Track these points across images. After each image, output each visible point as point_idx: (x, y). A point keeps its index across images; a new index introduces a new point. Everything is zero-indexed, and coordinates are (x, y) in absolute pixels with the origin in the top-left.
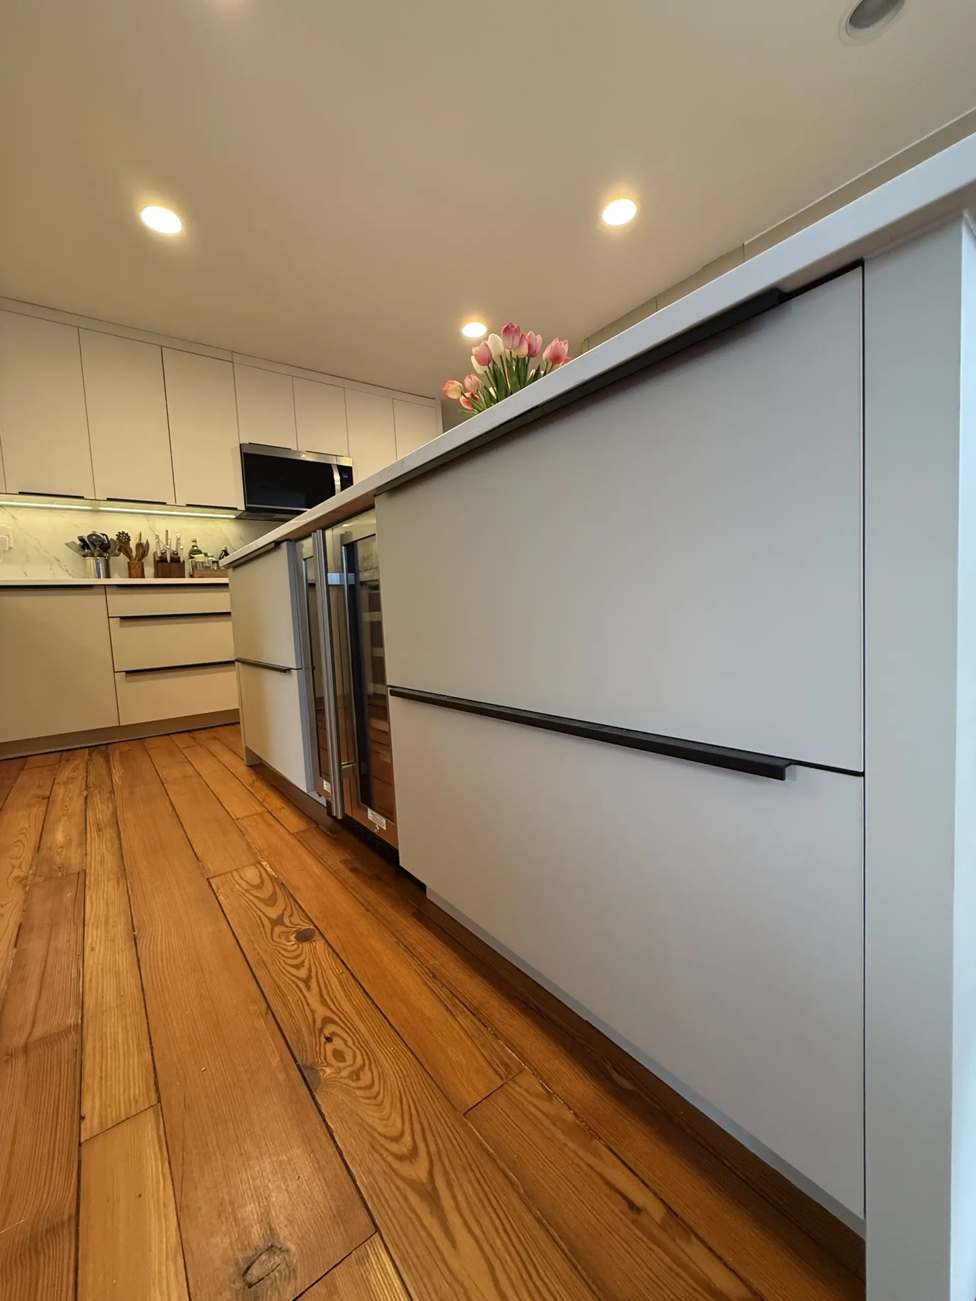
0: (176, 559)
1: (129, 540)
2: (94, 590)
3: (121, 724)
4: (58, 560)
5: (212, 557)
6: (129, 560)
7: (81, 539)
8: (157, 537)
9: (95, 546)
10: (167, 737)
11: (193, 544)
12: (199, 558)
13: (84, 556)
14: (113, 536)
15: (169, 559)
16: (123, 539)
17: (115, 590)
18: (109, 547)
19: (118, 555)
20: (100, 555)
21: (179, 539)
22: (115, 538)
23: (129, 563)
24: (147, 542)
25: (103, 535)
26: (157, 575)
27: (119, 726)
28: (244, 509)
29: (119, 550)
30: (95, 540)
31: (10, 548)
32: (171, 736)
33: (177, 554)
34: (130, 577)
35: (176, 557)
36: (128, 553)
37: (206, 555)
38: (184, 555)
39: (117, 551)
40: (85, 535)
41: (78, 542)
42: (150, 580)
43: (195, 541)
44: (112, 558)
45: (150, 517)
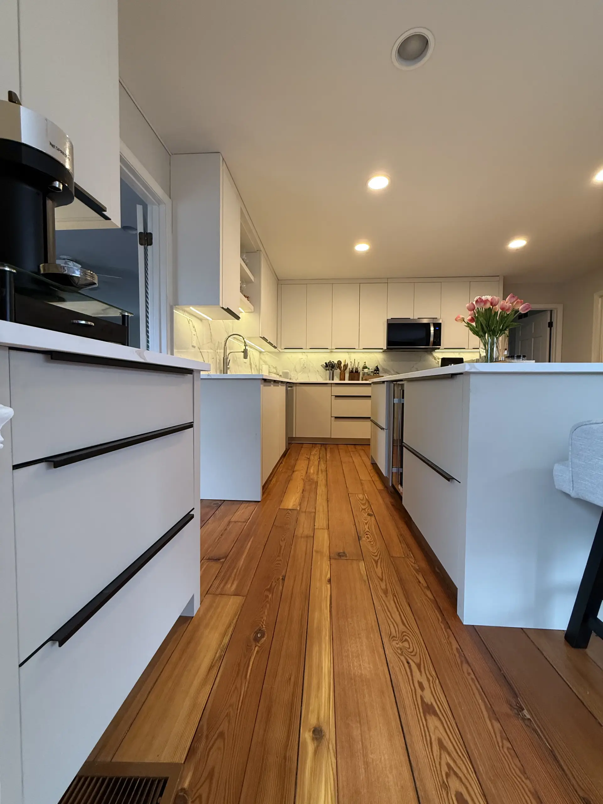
0: (357, 372)
1: (341, 363)
2: (328, 385)
3: (332, 437)
4: (318, 371)
5: (371, 369)
6: (340, 371)
7: (326, 363)
8: (351, 362)
9: (330, 366)
10: (346, 445)
11: (364, 364)
12: (366, 370)
13: (326, 370)
14: (336, 362)
15: (354, 371)
16: (339, 363)
17: (334, 385)
18: (334, 367)
19: (337, 369)
20: (331, 370)
21: (359, 363)
22: (337, 363)
23: (340, 373)
24: (347, 364)
25: (333, 362)
26: (349, 380)
27: (331, 438)
28: (386, 348)
29: (338, 367)
30: (330, 364)
31: (305, 367)
32: (348, 445)
33: (357, 369)
34: (340, 380)
35: (357, 370)
36: (340, 369)
37: (369, 369)
38: (360, 369)
39: (337, 368)
40: (327, 362)
41: (325, 364)
42: (347, 381)
43: (365, 363)
44: (335, 371)
45: (350, 353)
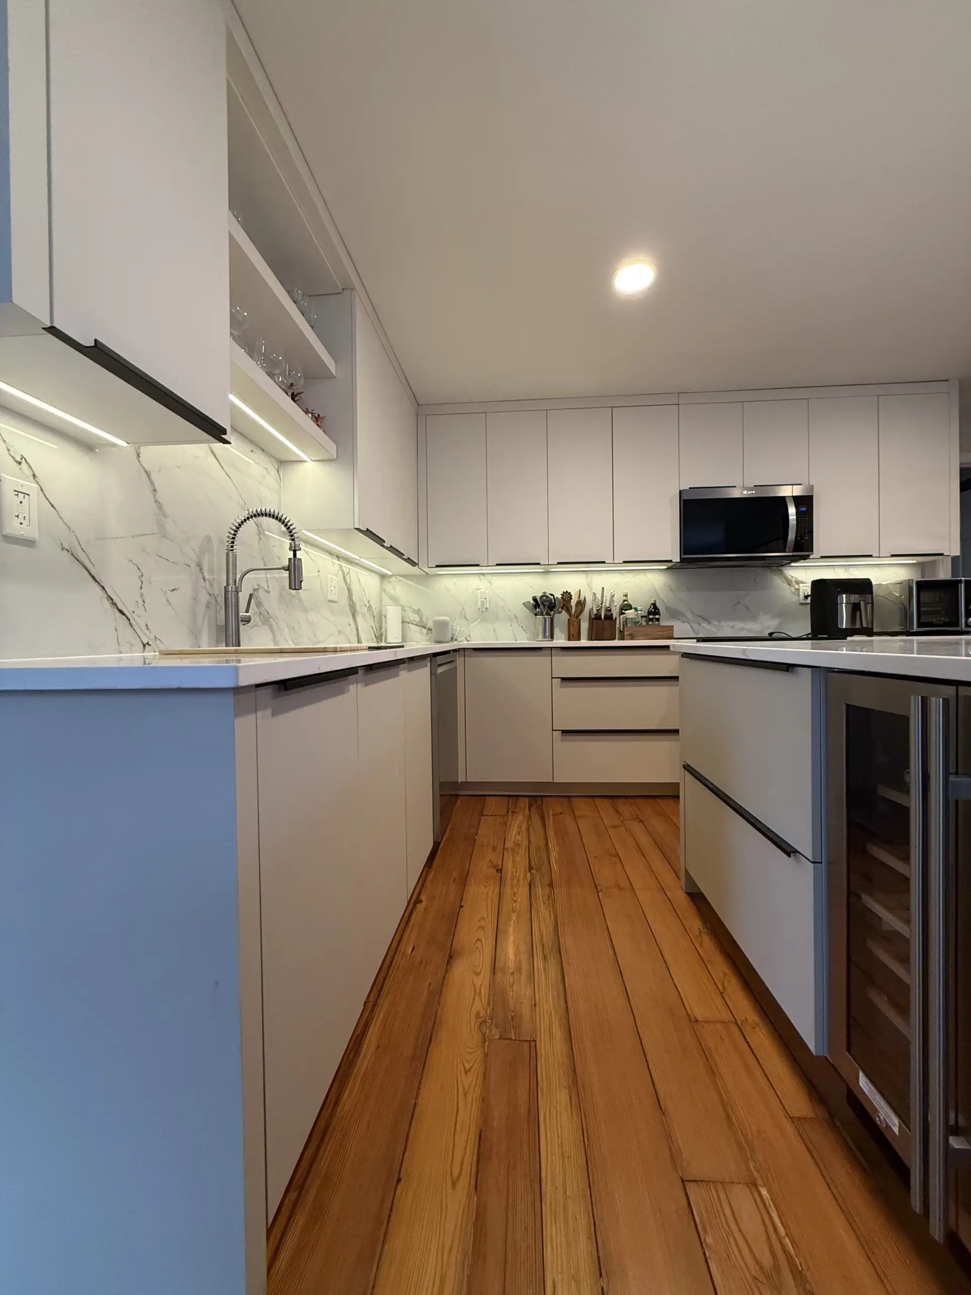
0: (609, 617)
1: (571, 599)
2: (543, 652)
3: (555, 781)
4: (517, 618)
5: (641, 611)
6: (569, 617)
7: (535, 599)
8: (595, 594)
9: (544, 606)
10: (590, 799)
11: (625, 598)
12: (630, 613)
13: (536, 615)
14: (558, 595)
15: (603, 616)
16: (567, 596)
17: (559, 652)
18: (554, 607)
19: (560, 613)
20: (548, 614)
21: (613, 596)
22: (560, 597)
23: (569, 620)
24: (585, 599)
25: (551, 595)
26: (592, 638)
27: (553, 783)
28: (678, 560)
29: (562, 608)
30: (545, 601)
31: (486, 609)
32: (596, 800)
33: (610, 610)
34: (569, 640)
35: (609, 614)
36: (568, 611)
37: (636, 609)
38: (615, 612)
39: (560, 609)
40: (539, 595)
41: (532, 602)
42: (586, 642)
44: (556, 615)
45: (589, 575)
